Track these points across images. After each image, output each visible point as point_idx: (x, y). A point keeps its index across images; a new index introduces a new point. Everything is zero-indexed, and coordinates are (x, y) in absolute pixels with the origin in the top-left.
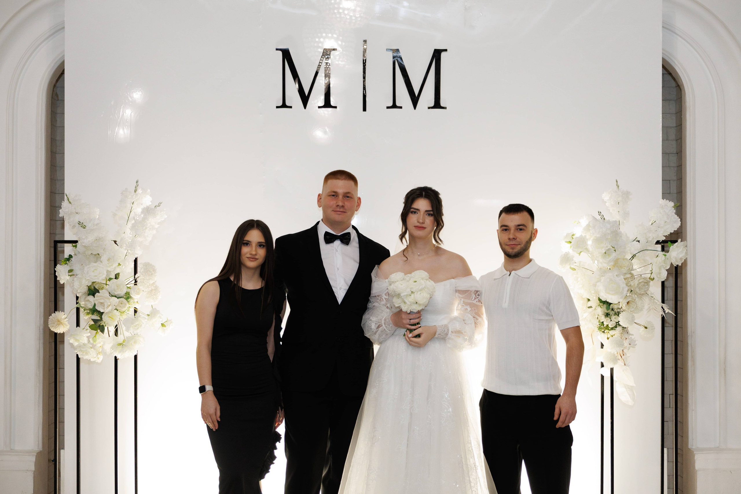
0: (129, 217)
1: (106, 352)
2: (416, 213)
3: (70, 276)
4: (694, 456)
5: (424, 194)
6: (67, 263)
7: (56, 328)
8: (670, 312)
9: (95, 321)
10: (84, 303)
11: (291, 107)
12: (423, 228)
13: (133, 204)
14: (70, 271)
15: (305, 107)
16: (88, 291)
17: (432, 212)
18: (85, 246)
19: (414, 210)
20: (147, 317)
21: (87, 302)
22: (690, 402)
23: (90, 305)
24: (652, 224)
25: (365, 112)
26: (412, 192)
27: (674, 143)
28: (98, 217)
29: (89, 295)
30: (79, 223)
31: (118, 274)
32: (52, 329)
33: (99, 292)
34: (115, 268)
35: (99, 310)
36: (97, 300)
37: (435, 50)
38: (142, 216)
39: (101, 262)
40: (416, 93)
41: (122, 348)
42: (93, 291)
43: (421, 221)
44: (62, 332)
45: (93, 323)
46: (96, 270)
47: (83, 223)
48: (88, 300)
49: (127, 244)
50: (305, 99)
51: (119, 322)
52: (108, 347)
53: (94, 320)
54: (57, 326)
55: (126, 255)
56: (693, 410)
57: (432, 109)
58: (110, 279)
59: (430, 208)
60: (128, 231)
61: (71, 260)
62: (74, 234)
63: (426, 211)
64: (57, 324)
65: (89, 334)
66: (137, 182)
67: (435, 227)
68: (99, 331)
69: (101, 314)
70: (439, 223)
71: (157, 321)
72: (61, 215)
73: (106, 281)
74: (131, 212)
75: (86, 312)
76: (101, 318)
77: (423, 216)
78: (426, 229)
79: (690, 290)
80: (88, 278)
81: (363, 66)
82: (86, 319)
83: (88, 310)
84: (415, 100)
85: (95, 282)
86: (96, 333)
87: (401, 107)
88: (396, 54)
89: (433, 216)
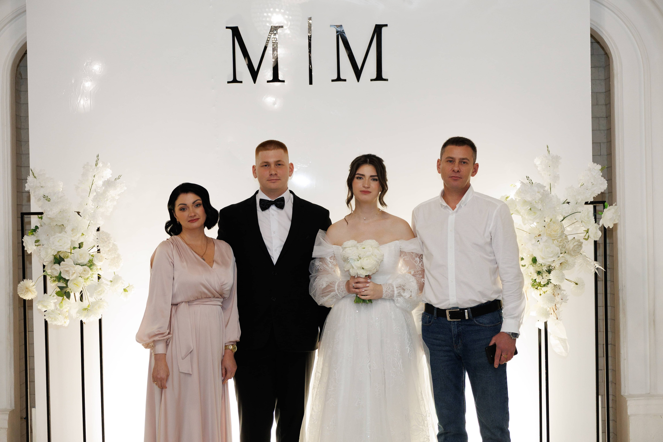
0: (90, 190)
1: (72, 316)
2: (362, 179)
3: (36, 246)
4: (626, 402)
5: (368, 160)
6: (33, 234)
7: (24, 295)
8: (602, 268)
9: (61, 288)
10: (50, 271)
11: (241, 82)
12: (368, 193)
13: (94, 177)
14: (37, 241)
15: (255, 82)
16: (54, 260)
17: (376, 178)
18: (50, 218)
19: (360, 176)
20: (109, 283)
21: (53, 271)
22: (622, 351)
23: (56, 273)
24: (581, 186)
25: (311, 85)
26: (357, 159)
28: (61, 190)
29: (55, 263)
30: (44, 196)
31: (82, 243)
32: (21, 296)
33: (64, 261)
34: (79, 237)
35: (64, 278)
36: (62, 268)
37: (376, 25)
38: (103, 188)
39: (66, 232)
40: (359, 66)
41: (87, 312)
42: (58, 260)
43: (366, 186)
44: (30, 299)
45: (59, 290)
46: (61, 240)
47: (47, 197)
48: (54, 269)
49: (90, 214)
50: (254, 74)
51: (84, 288)
52: (74, 312)
53: (59, 287)
54: (25, 293)
55: (89, 226)
56: (625, 359)
57: (374, 81)
58: (74, 248)
59: (375, 173)
60: (90, 202)
61: (37, 231)
62: (39, 207)
63: (371, 176)
64: (26, 292)
65: (56, 300)
66: (98, 156)
67: (380, 191)
68: (65, 297)
69: (66, 281)
70: (383, 188)
71: (119, 287)
72: (26, 189)
73: (71, 250)
74: (92, 184)
75: (52, 279)
76: (67, 285)
77: (368, 181)
78: (371, 194)
80: (54, 248)
81: (309, 41)
82: (52, 286)
83: (55, 278)
84: (358, 73)
85: (61, 251)
86: (63, 299)
87: (345, 80)
88: (339, 29)
89: (378, 181)
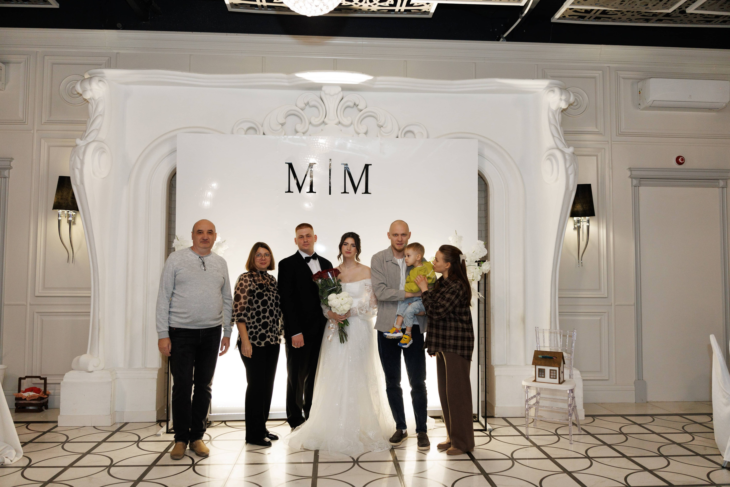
4: (494, 368)
5: (351, 236)
8: (482, 296)
11: (293, 192)
12: (350, 253)
15: (300, 193)
17: (355, 245)
19: (346, 244)
22: (492, 341)
24: (473, 252)
25: (330, 195)
26: (345, 234)
27: (484, 211)
37: (366, 164)
38: (216, 247)
40: (356, 186)
43: (349, 249)
50: (300, 188)
56: (493, 346)
57: (364, 194)
59: (354, 243)
63: (352, 244)
67: (356, 252)
70: (358, 251)
72: (173, 246)
77: (350, 246)
79: (492, 285)
81: (329, 172)
84: (355, 189)
87: (348, 193)
88: (346, 166)
89: (355, 247)
